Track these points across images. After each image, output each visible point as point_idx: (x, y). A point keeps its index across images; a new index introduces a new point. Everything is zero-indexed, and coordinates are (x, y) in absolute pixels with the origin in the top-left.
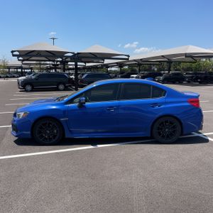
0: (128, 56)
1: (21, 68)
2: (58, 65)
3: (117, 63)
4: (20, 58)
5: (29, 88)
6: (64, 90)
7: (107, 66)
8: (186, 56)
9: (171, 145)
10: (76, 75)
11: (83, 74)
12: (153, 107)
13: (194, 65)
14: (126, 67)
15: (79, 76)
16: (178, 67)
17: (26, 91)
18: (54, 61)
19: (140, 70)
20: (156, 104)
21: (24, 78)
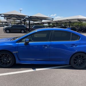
0: (53, 19)
1: (6, 22)
2: (22, 22)
3: (47, 22)
4: (5, 18)
5: (8, 31)
6: (24, 33)
7: (43, 23)
8: (78, 20)
9: (82, 70)
10: (30, 26)
11: (32, 26)
12: (72, 46)
13: (80, 24)
14: (51, 24)
15: (31, 27)
16: (73, 25)
17: (7, 33)
18: (20, 20)
19: (57, 26)
20: (74, 45)
21: (7, 27)
